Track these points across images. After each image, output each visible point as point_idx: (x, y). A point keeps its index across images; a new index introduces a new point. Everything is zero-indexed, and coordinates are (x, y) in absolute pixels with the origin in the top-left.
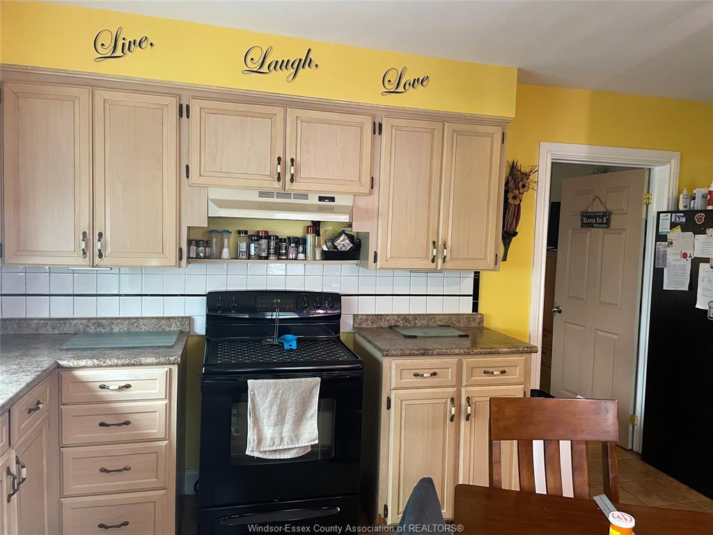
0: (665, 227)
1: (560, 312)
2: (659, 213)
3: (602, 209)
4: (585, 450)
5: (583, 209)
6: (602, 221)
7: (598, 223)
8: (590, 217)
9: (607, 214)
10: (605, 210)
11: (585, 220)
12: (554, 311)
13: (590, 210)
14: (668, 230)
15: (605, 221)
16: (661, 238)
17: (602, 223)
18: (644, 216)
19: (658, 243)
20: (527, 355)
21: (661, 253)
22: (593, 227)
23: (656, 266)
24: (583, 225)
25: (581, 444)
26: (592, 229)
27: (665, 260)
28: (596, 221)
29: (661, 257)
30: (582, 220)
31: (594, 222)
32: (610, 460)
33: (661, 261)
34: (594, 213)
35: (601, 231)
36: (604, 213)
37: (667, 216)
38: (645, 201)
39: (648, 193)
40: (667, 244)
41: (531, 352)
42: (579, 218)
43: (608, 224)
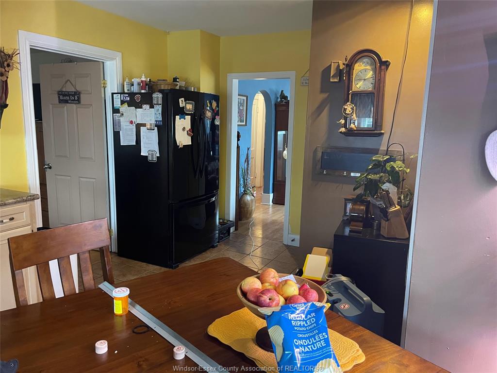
0: (117, 104)
1: (50, 168)
2: (113, 94)
3: (74, 90)
4: (88, 257)
5: (59, 89)
6: (75, 98)
7: (72, 100)
8: (64, 95)
9: (78, 93)
10: (75, 91)
11: (61, 98)
12: (46, 168)
13: (64, 90)
14: (120, 106)
15: (76, 99)
16: (116, 111)
17: (74, 100)
18: (103, 96)
19: (114, 114)
20: (31, 202)
21: (117, 121)
22: (68, 103)
23: (115, 130)
24: (61, 101)
25: (85, 253)
26: (68, 104)
27: (120, 126)
28: (70, 98)
29: (117, 123)
30: (59, 97)
31: (68, 99)
32: (106, 258)
33: (117, 126)
34: (68, 92)
35: (74, 106)
36: (75, 92)
37: (118, 96)
38: (103, 85)
39: (104, 79)
40: (120, 115)
41: (34, 199)
42: (57, 96)
43: (79, 101)
